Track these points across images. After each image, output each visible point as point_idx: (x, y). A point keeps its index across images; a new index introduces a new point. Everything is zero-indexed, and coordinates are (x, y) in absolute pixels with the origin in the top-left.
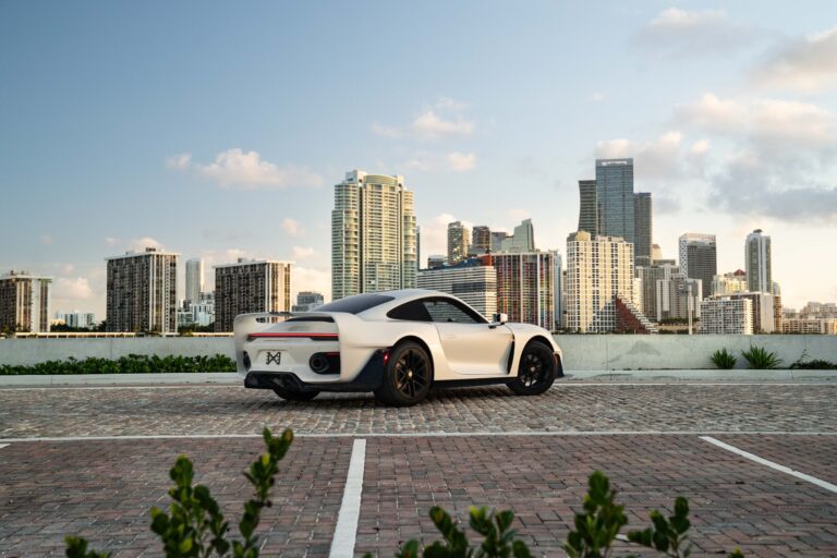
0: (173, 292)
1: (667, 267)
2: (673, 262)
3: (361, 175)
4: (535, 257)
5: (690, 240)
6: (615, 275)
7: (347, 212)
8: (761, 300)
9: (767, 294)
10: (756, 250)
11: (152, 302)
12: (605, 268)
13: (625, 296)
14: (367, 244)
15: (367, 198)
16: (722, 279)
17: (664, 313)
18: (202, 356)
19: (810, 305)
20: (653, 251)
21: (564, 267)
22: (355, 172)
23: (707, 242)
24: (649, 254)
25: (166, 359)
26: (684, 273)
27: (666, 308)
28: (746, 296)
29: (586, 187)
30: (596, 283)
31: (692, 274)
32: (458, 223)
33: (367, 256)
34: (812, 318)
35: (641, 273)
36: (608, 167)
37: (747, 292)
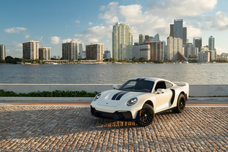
0: (77, 51)
1: (190, 45)
2: (192, 44)
3: (119, 23)
4: (159, 42)
5: (196, 38)
6: (178, 47)
7: (116, 32)
8: (212, 52)
9: (213, 51)
10: (211, 41)
11: (72, 53)
12: (176, 45)
13: (180, 51)
14: (120, 40)
15: (120, 29)
16: (203, 48)
17: (189, 56)
18: (78, 91)
19: (223, 53)
20: (187, 41)
21: (166, 45)
22: (118, 23)
23: (200, 39)
24: (186, 42)
25: (67, 92)
26: (194, 46)
27: (190, 54)
28: (208, 52)
29: (171, 26)
30: (174, 49)
31: (196, 46)
32: (141, 35)
33: (120, 43)
34: (223, 57)
35: (184, 46)
36: (177, 21)
37: (209, 51)
